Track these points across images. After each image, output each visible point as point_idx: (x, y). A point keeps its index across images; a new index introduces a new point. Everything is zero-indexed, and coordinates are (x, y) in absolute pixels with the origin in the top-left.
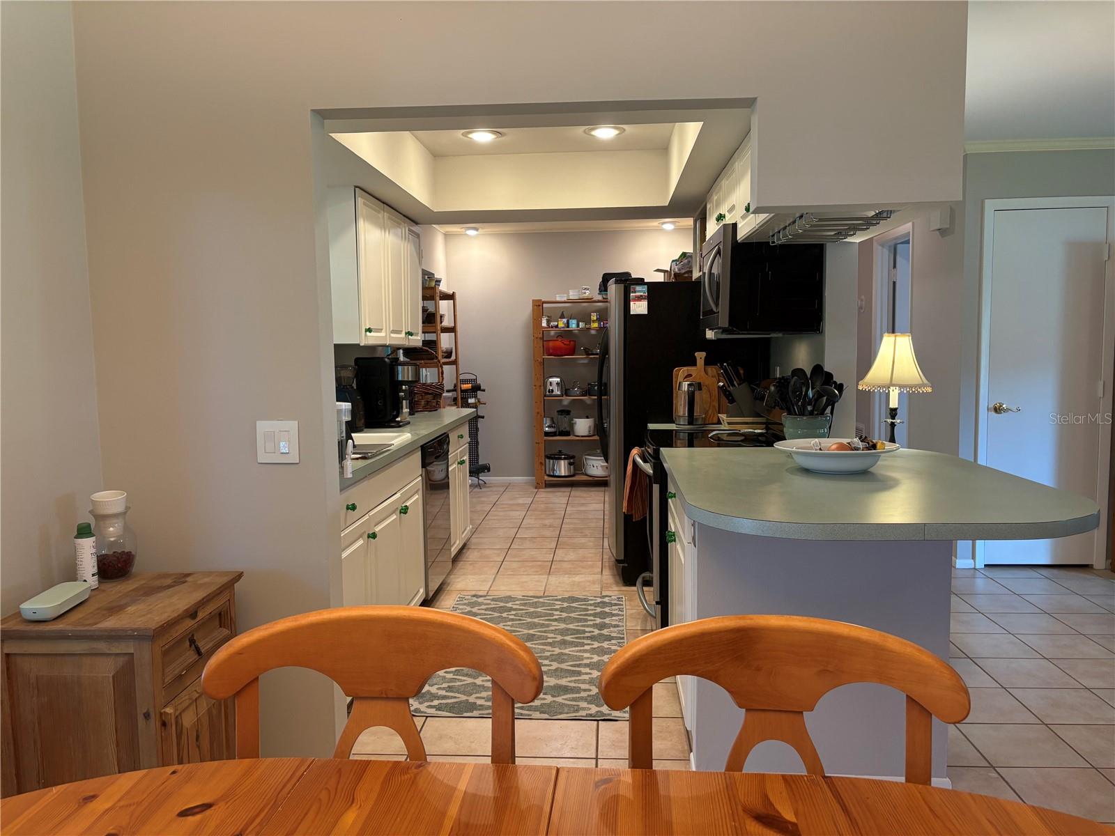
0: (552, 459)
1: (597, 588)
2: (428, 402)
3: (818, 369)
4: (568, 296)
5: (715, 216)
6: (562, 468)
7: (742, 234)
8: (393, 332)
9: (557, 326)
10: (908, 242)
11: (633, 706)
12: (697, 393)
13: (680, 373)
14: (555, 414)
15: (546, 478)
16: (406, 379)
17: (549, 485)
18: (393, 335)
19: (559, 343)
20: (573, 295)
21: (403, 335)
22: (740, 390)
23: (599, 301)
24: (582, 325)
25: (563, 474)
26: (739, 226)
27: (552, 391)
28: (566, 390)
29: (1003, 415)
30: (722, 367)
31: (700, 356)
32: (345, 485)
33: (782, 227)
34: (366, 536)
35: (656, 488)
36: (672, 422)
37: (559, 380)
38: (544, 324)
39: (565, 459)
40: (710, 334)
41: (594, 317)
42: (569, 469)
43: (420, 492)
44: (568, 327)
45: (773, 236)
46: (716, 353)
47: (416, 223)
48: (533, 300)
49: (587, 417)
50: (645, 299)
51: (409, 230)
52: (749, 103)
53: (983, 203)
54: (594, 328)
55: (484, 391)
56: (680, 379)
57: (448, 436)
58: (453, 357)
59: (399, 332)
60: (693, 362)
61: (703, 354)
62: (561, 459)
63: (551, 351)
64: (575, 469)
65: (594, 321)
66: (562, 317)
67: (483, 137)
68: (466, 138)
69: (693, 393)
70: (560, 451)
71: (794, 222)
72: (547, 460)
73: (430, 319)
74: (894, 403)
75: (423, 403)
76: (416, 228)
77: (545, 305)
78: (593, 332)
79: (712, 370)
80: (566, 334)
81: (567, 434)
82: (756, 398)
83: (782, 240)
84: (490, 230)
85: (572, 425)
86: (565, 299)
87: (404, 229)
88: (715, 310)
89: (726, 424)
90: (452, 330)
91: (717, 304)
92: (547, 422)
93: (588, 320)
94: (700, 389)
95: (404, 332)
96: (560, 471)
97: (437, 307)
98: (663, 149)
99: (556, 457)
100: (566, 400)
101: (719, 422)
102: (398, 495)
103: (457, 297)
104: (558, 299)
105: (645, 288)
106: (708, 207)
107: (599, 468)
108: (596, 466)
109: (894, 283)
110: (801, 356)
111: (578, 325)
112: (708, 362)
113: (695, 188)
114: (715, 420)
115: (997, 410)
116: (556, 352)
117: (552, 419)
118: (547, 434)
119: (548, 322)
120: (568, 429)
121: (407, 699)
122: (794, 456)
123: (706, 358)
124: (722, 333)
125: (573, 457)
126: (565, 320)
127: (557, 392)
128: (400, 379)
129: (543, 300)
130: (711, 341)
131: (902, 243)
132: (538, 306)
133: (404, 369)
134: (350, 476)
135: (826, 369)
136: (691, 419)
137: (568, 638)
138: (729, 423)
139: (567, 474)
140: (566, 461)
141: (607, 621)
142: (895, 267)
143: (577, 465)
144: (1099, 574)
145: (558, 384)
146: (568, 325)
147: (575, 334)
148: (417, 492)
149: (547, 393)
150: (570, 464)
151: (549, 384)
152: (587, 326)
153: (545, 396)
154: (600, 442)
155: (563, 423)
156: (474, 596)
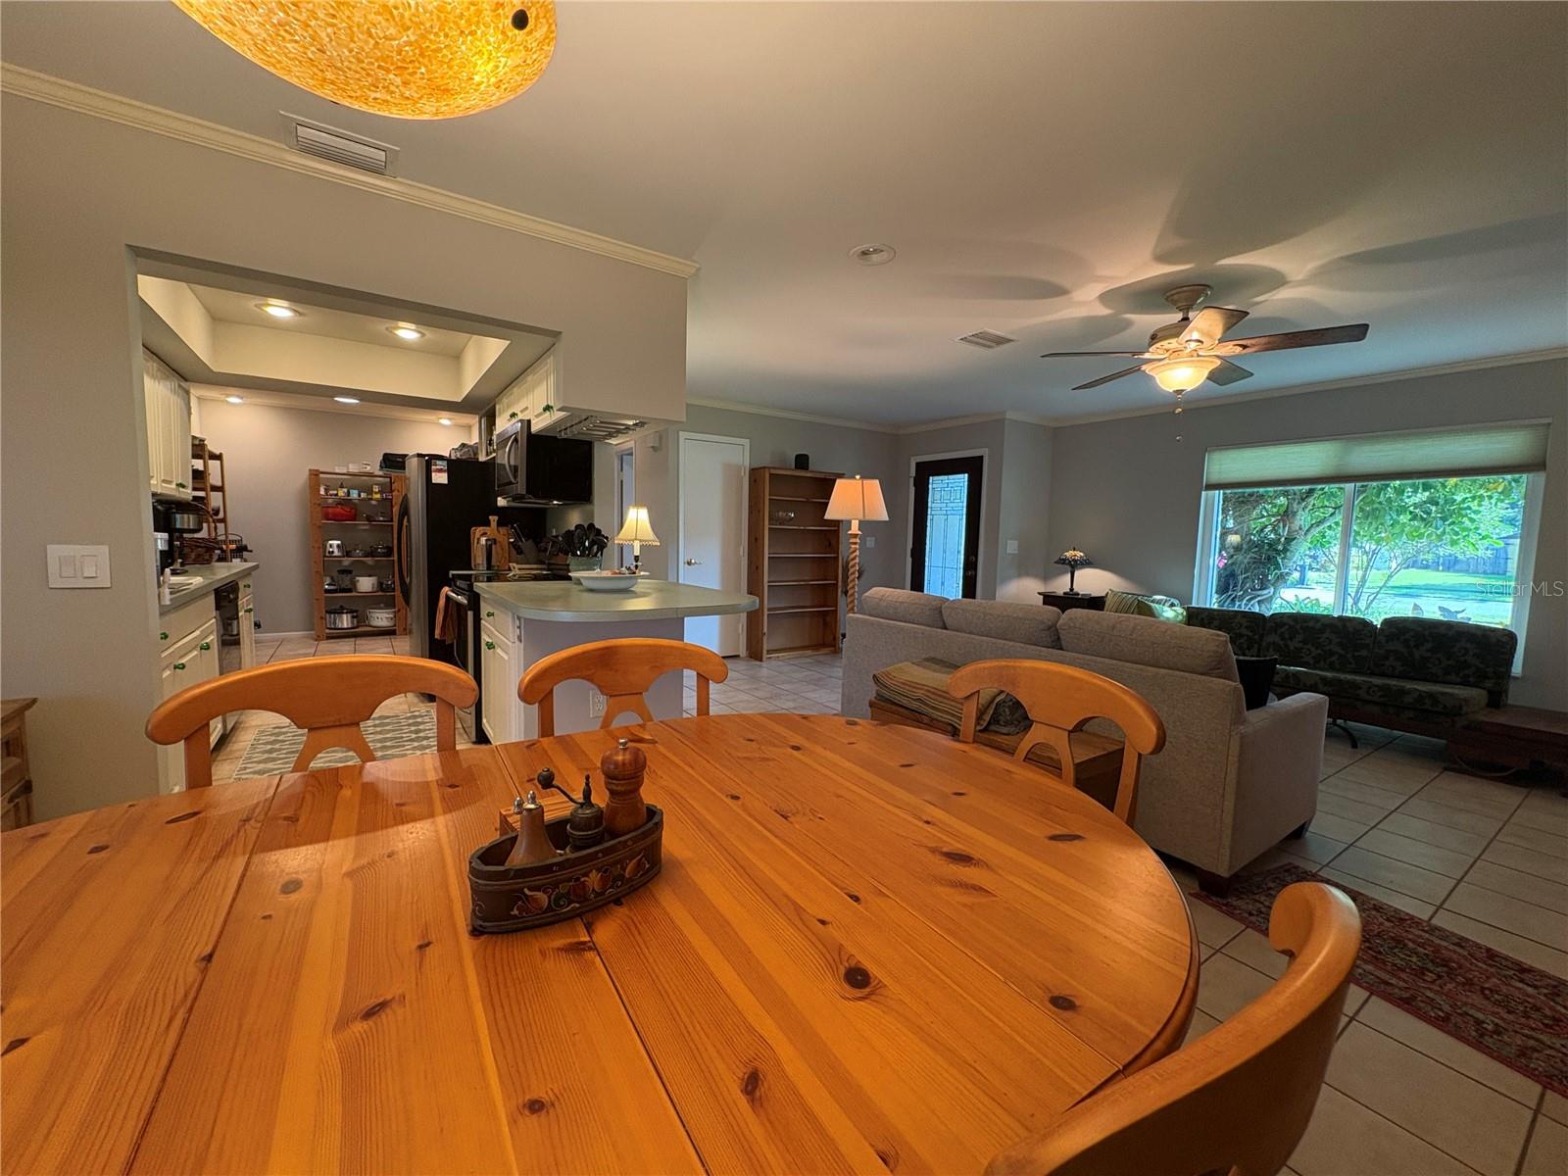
0: (335, 613)
1: (406, 707)
2: (199, 556)
3: (591, 526)
4: (348, 468)
5: (510, 412)
6: (345, 621)
7: (534, 429)
8: (164, 481)
9: (337, 495)
10: (631, 454)
11: (540, 702)
12: (493, 546)
13: (477, 531)
14: (335, 574)
15: (327, 631)
16: (186, 527)
17: (330, 637)
18: (164, 485)
19: (339, 510)
20: (353, 468)
21: (174, 486)
22: (527, 545)
23: (380, 476)
24: (363, 495)
25: (345, 626)
26: (533, 422)
27: (333, 552)
28: (347, 552)
29: (692, 566)
30: (512, 527)
31: (494, 519)
32: (164, 611)
33: (569, 425)
34: (172, 666)
35: (470, 614)
36: (471, 569)
37: (339, 542)
38: (322, 492)
39: (347, 613)
40: (501, 502)
41: (376, 489)
42: (352, 623)
43: (215, 633)
44: (349, 495)
45: (560, 431)
46: (506, 517)
47: (186, 380)
48: (310, 470)
49: (370, 576)
50: (445, 471)
51: (180, 386)
52: (557, 334)
53: (678, 433)
54: (376, 500)
55: (251, 551)
56: (477, 536)
57: (237, 584)
58: (221, 515)
59: (170, 482)
60: (487, 524)
61: (496, 518)
62: (343, 613)
63: (330, 516)
64: (358, 622)
65: (376, 493)
66: (342, 487)
67: (279, 310)
68: (258, 310)
69: (491, 545)
70: (341, 607)
71: (581, 422)
72: (328, 615)
73: (199, 476)
74: (637, 553)
75: (193, 556)
76: (184, 384)
77: (321, 475)
78: (374, 502)
79: (503, 530)
80: (346, 502)
81: (350, 591)
82: (539, 551)
83: (568, 435)
84: (258, 400)
85: (354, 584)
86: (345, 471)
87: (174, 383)
88: (513, 480)
89: (516, 569)
90: (220, 489)
91: (515, 477)
92: (328, 580)
93: (370, 491)
94: (495, 543)
95: (174, 483)
96: (342, 624)
97: (205, 465)
98: (456, 357)
99: (340, 611)
100: (347, 561)
101: (510, 570)
102: (197, 633)
103: (224, 457)
104: (337, 471)
105: (445, 463)
106: (497, 407)
107: (384, 620)
108: (381, 618)
109: (622, 482)
110: (574, 518)
111: (360, 496)
112: (500, 524)
113: (488, 391)
114: (507, 568)
115: (689, 563)
116: (336, 518)
117: (332, 578)
118: (327, 591)
119: (326, 490)
120: (349, 587)
121: (358, 725)
122: (582, 581)
123: (498, 521)
124: (514, 500)
125: (356, 611)
126: (346, 490)
127: (336, 553)
128: (178, 526)
129: (321, 470)
130: (503, 508)
131: (628, 454)
132: (315, 474)
133: (183, 518)
134: (168, 603)
135: (597, 526)
136: (489, 567)
137: (388, 744)
138: (520, 569)
139: (350, 626)
140: (349, 615)
141: (421, 727)
142: (622, 470)
143: (360, 617)
144: (743, 659)
145: (338, 546)
146: (348, 494)
147: (355, 504)
148: (212, 633)
149: (327, 554)
150: (353, 617)
151: (328, 546)
152: (370, 497)
153: (325, 556)
154: (383, 597)
155: (346, 582)
156: (275, 728)
